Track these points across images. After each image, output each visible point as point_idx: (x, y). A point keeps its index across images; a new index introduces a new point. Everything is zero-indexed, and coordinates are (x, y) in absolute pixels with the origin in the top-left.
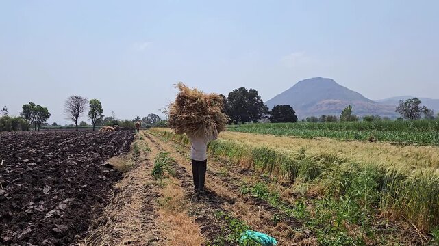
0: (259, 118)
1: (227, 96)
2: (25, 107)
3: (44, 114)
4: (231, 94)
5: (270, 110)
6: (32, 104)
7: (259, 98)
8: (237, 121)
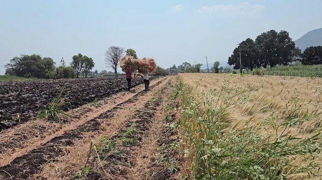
0: (290, 61)
1: (254, 40)
2: (75, 58)
3: (90, 63)
4: (259, 37)
5: (302, 52)
6: (80, 55)
7: (290, 39)
8: (266, 64)
